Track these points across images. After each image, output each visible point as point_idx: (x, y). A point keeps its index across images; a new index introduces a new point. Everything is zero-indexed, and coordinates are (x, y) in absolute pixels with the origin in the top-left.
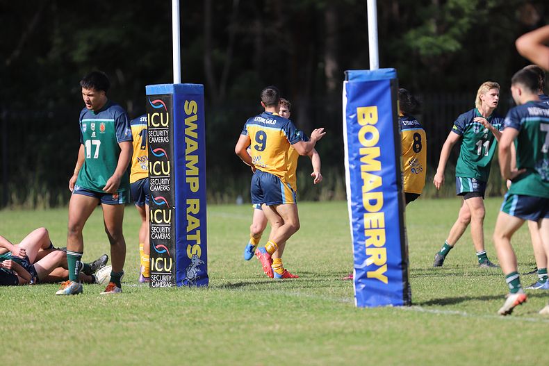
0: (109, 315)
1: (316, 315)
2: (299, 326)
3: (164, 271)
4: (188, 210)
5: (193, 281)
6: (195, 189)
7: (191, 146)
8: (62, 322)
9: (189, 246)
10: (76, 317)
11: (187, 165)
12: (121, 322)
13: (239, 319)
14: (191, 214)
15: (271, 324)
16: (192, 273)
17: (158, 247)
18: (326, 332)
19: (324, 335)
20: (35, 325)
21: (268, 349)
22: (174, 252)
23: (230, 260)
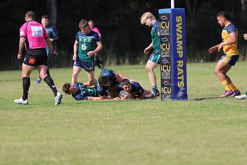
0: (143, 113)
1: (236, 113)
2: (229, 118)
3: (167, 93)
4: (178, 66)
5: (181, 98)
6: (181, 56)
7: (179, 36)
8: (122, 117)
9: (179, 82)
10: (128, 114)
11: (177, 45)
12: (148, 116)
13: (202, 114)
14: (179, 67)
15: (216, 117)
16: (180, 94)
17: (164, 82)
18: (241, 120)
19: (240, 122)
20: (110, 118)
21: (215, 128)
22: (172, 84)
23: (197, 88)
